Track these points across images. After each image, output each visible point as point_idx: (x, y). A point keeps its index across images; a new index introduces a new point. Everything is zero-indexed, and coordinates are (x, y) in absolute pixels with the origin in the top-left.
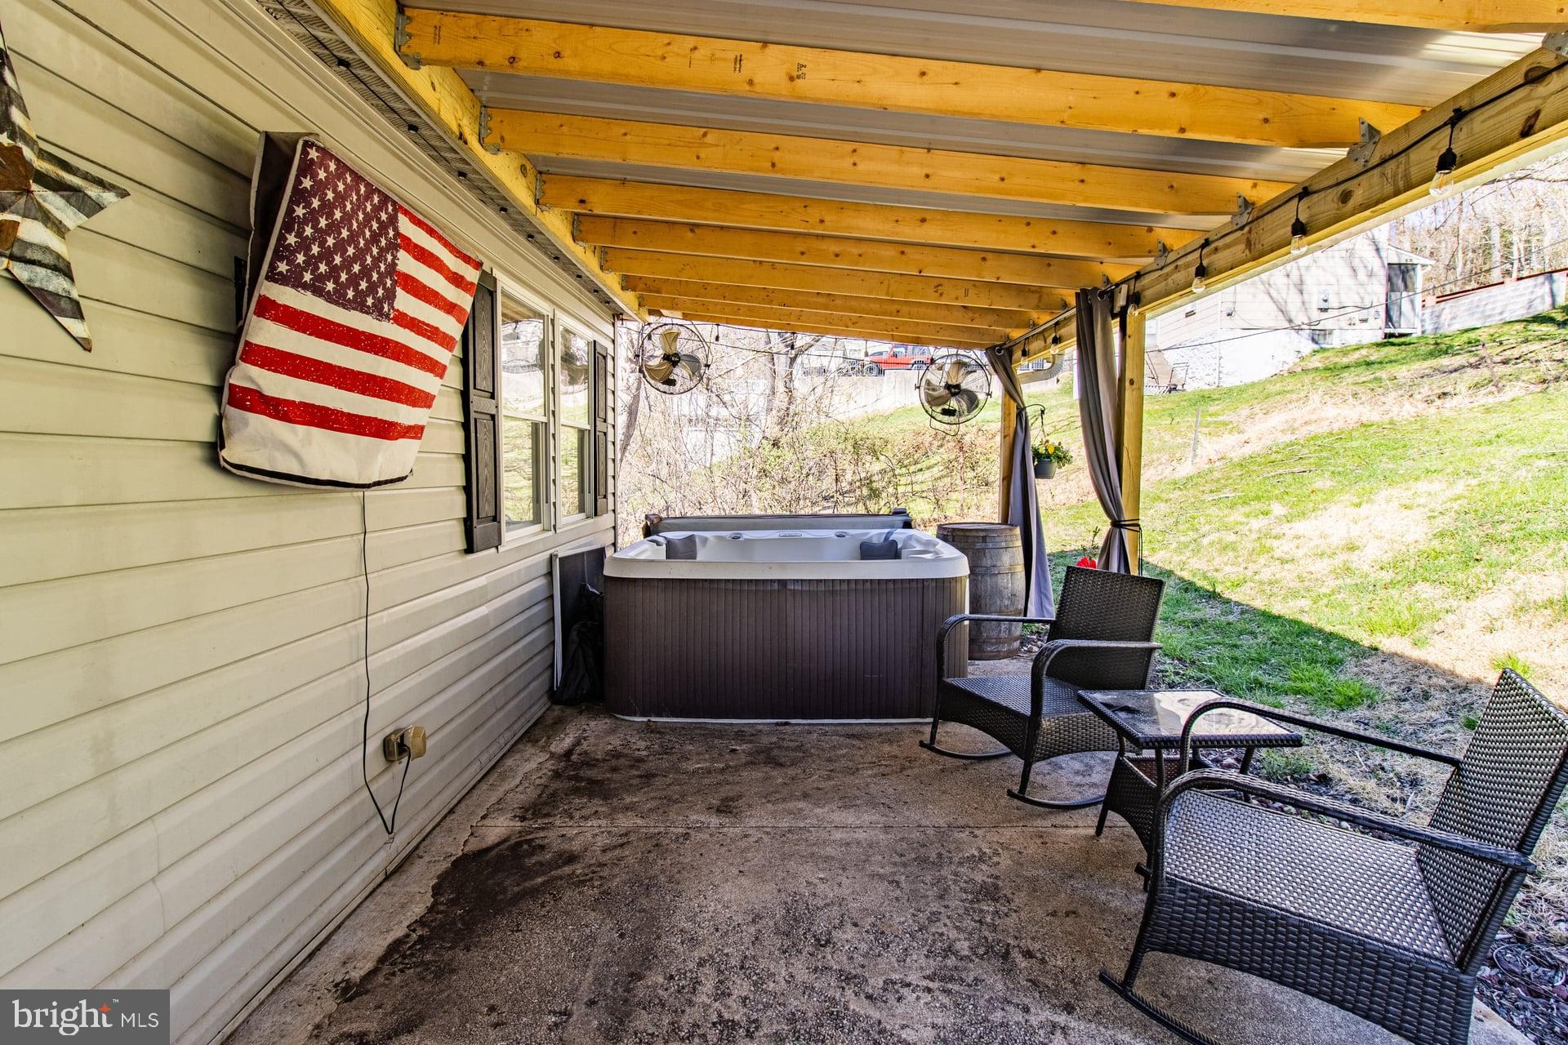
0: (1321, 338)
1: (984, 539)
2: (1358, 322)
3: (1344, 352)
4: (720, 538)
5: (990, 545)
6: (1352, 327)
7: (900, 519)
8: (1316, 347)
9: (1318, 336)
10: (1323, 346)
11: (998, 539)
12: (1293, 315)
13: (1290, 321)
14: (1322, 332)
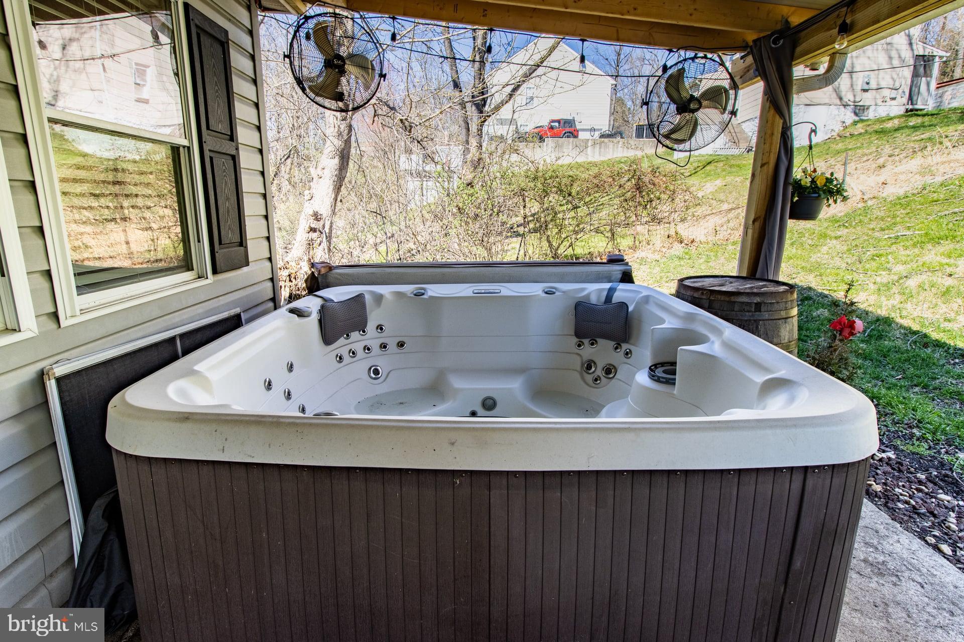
0: (861, 112)
1: (758, 307)
2: (888, 100)
3: (881, 121)
4: (399, 294)
5: (766, 316)
6: (884, 104)
7: (617, 269)
8: (857, 119)
9: (859, 110)
10: (862, 118)
11: (776, 307)
12: (843, 94)
13: (841, 99)
14: (862, 108)
